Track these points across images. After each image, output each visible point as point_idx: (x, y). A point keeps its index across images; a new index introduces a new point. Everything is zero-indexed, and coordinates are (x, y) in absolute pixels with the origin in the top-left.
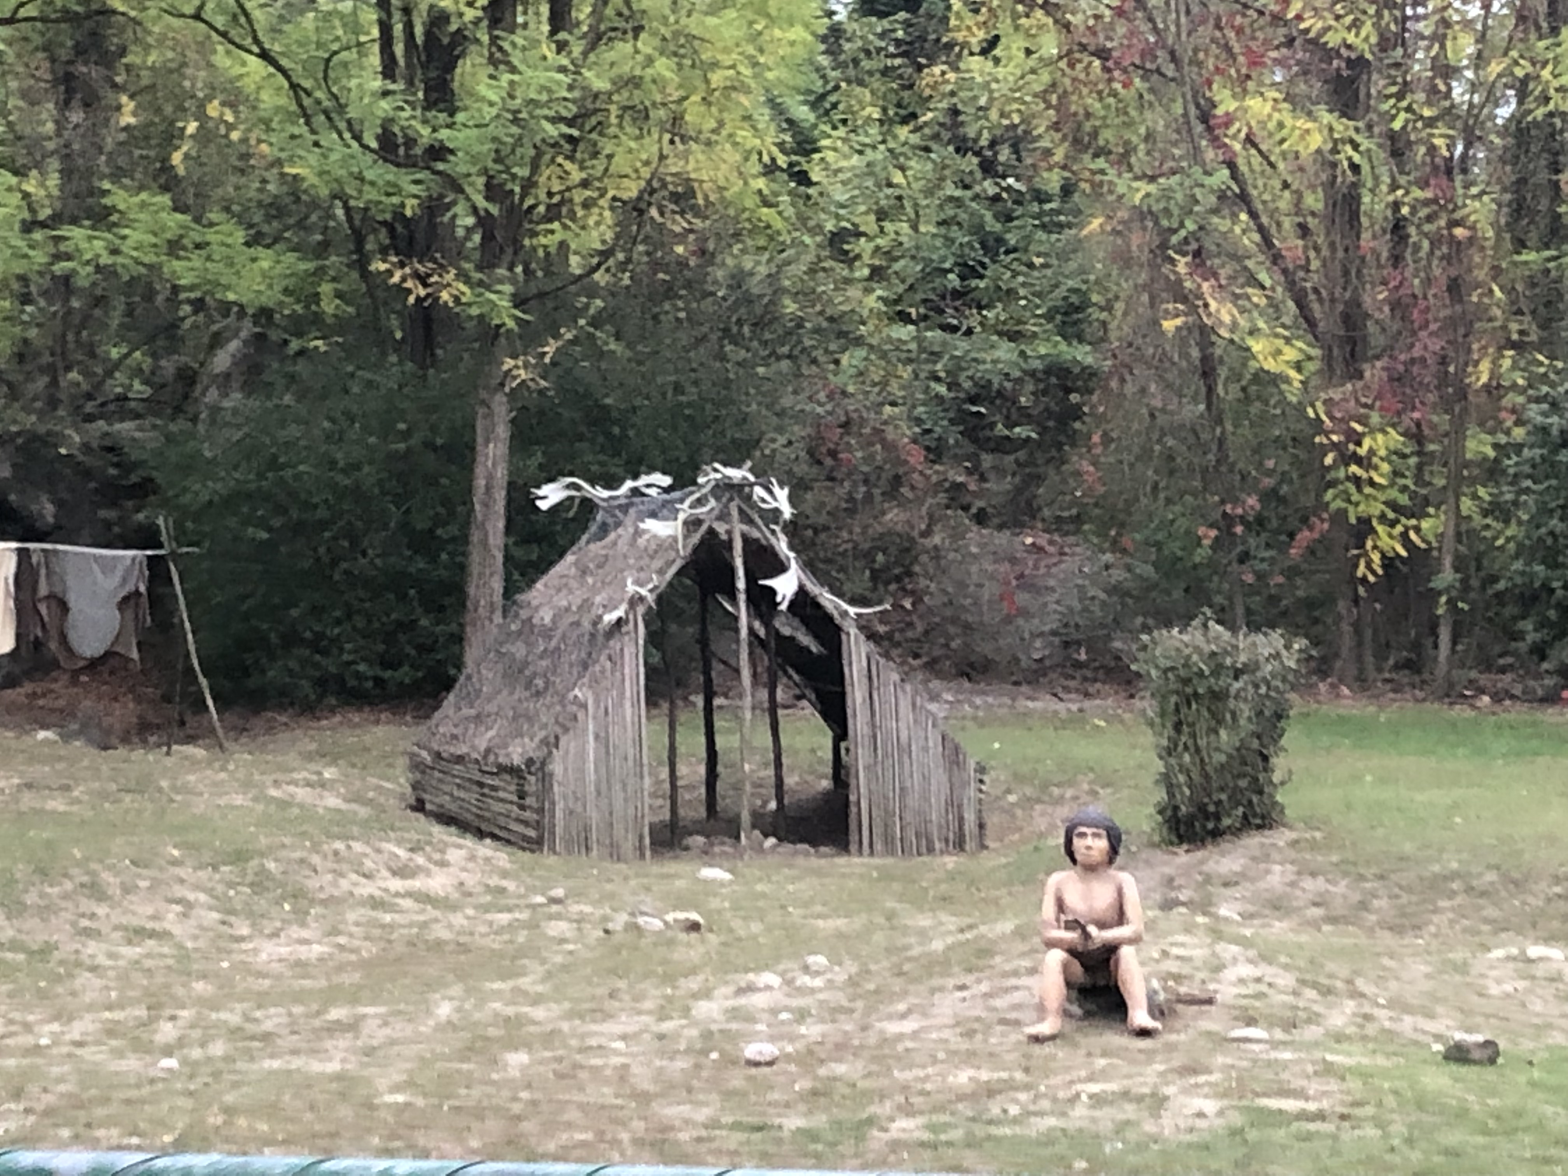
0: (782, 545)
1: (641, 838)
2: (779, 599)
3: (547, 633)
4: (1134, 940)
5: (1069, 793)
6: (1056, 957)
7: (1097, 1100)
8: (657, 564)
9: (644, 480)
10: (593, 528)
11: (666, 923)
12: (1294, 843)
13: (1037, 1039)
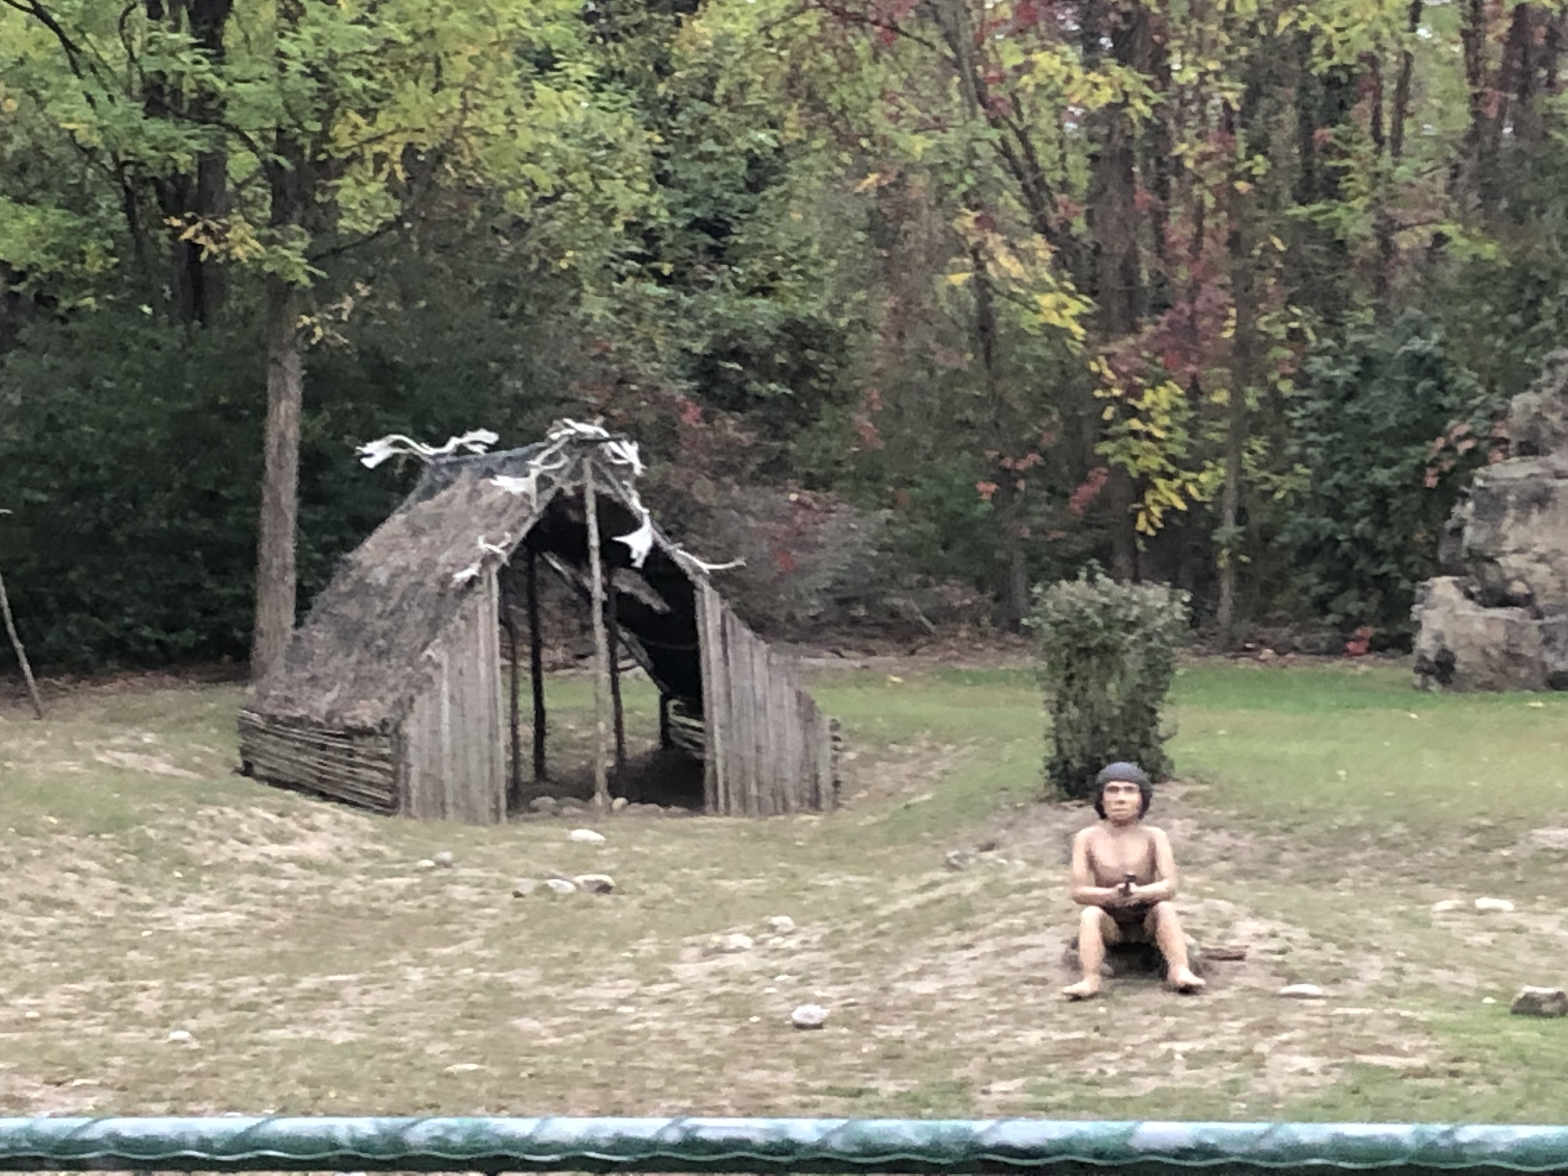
0: (635, 503)
1: (497, 800)
2: (634, 555)
3: (384, 594)
4: (1168, 897)
5: (910, 750)
6: (1092, 915)
7: (1194, 1060)
8: (505, 522)
9: (470, 436)
10: (420, 487)
11: (577, 885)
12: (1187, 797)
13: (1076, 998)
